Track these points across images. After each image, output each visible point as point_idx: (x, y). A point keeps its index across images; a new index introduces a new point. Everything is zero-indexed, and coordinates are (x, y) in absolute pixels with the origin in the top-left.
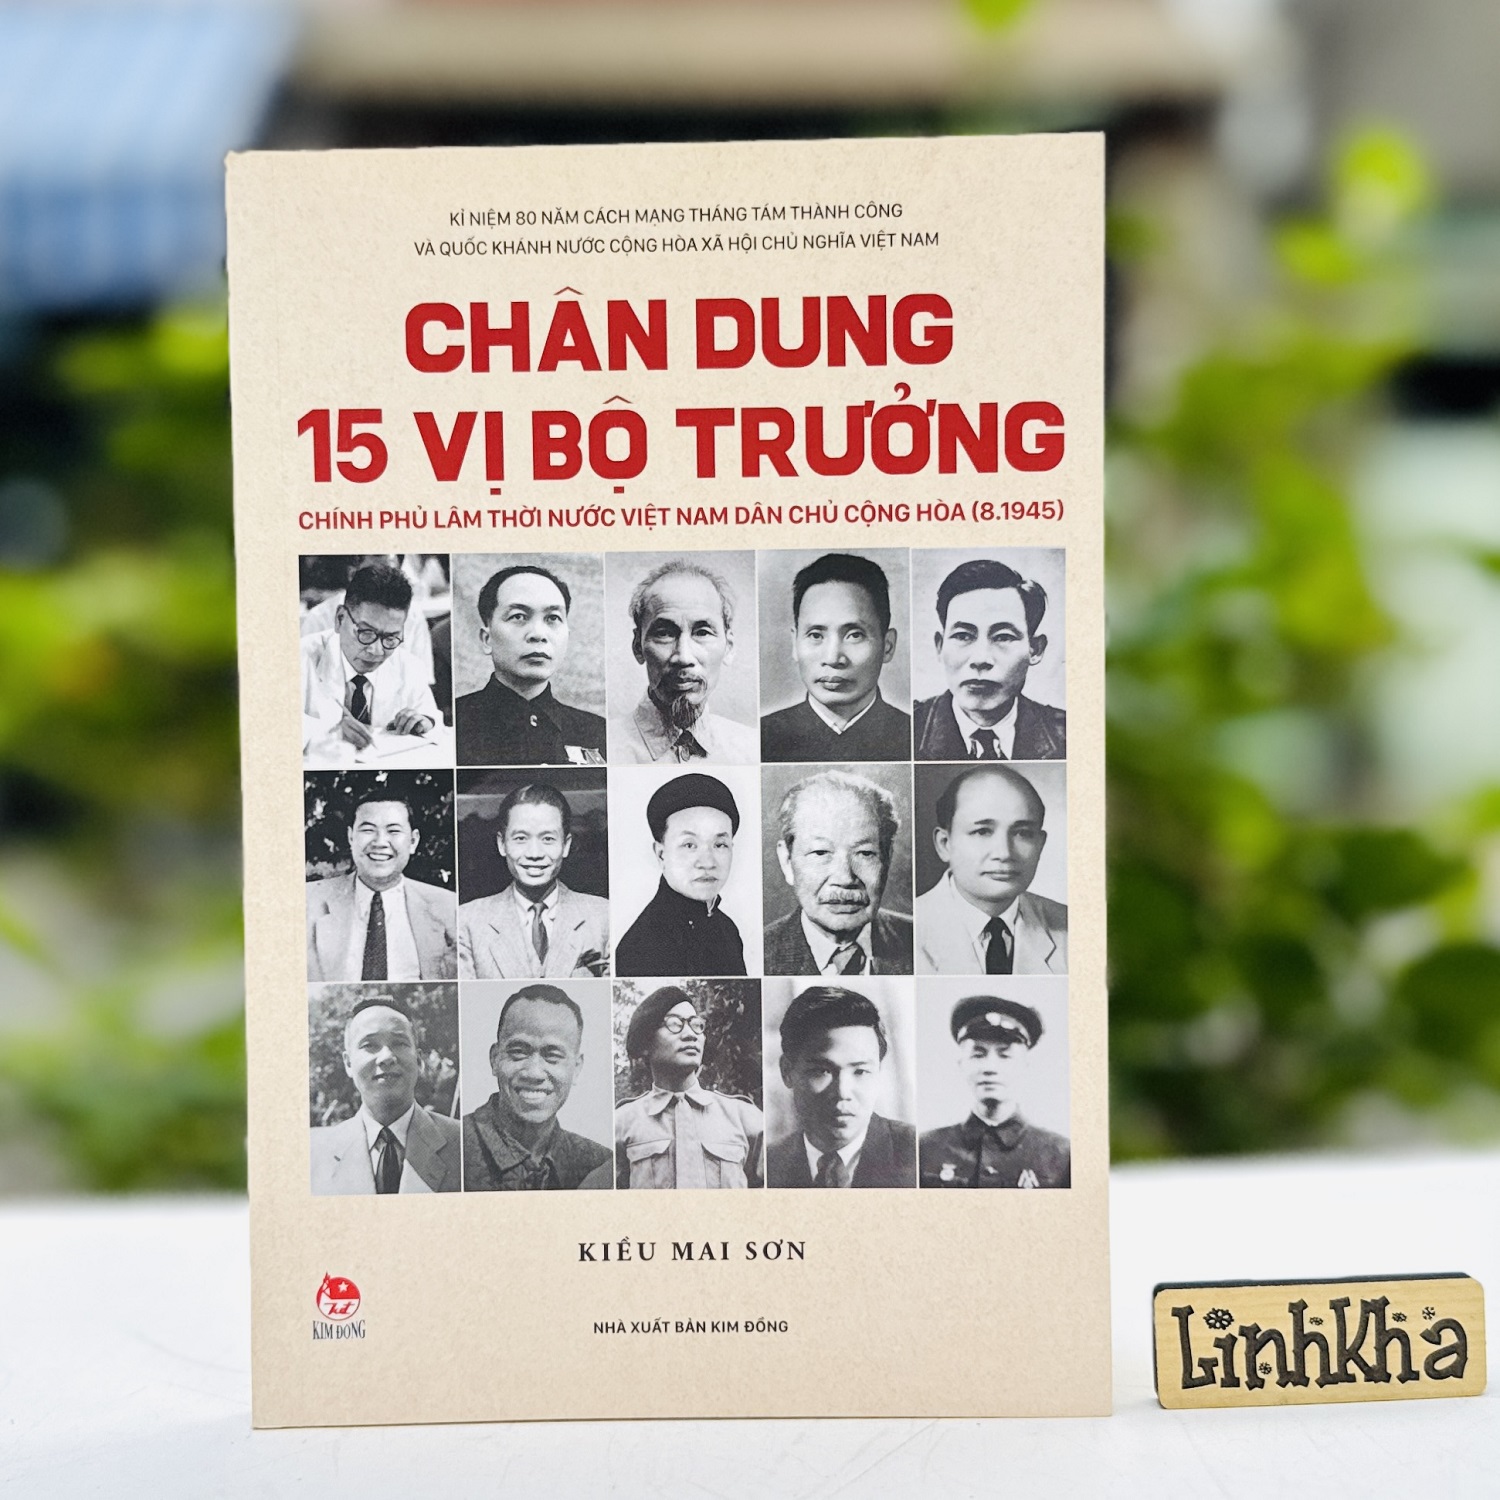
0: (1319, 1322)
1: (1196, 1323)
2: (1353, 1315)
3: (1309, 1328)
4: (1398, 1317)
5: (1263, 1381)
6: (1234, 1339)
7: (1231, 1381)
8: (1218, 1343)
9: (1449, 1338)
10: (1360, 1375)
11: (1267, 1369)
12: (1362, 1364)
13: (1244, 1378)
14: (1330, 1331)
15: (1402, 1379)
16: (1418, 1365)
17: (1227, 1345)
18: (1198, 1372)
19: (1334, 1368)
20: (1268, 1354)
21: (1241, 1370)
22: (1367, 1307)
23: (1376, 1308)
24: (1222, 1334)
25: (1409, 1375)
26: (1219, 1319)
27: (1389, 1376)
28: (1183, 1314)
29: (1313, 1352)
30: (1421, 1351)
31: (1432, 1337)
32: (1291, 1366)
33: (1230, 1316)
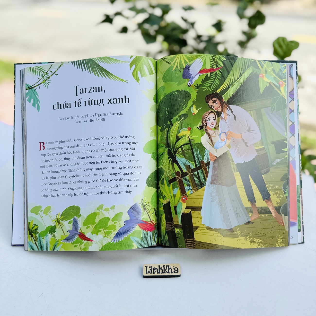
0: (162, 267)
1: (148, 268)
2: (165, 267)
3: (160, 268)
4: (170, 267)
5: (155, 273)
6: (152, 269)
7: (151, 273)
8: (150, 269)
9: (176, 269)
10: (166, 273)
11: (155, 272)
12: (166, 272)
13: (153, 273)
14: (163, 268)
15: (171, 273)
16: (173, 272)
17: (151, 270)
18: (148, 272)
19: (163, 272)
20: (156, 270)
21: (153, 272)
22: (167, 266)
23: (168, 266)
24: (151, 268)
25: (172, 273)
26: (150, 267)
27: (169, 273)
28: (146, 267)
29: (161, 271)
30: (173, 271)
31: (174, 269)
32: (158, 272)
33: (152, 267)
